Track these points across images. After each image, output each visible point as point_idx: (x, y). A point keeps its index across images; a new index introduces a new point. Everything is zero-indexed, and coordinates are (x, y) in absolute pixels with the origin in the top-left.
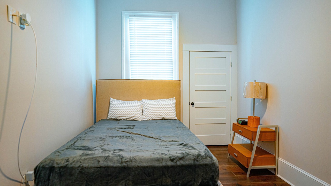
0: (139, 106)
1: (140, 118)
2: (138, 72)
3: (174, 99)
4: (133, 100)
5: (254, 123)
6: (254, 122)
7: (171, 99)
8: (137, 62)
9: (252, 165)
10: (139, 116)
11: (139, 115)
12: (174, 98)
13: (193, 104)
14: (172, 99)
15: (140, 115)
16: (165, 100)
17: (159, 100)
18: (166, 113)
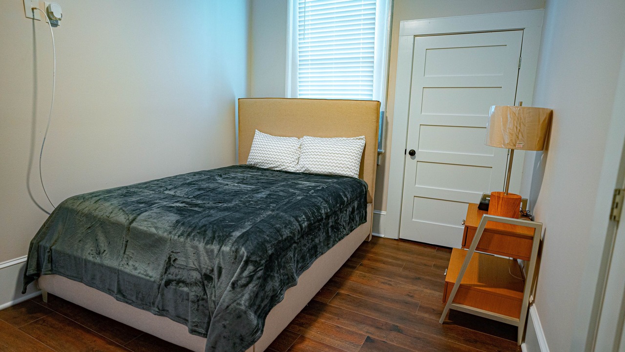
0: (294, 147)
1: (290, 168)
2: (311, 86)
3: (362, 139)
4: (289, 137)
5: (499, 209)
6: (500, 206)
7: (357, 139)
8: (310, 67)
9: (454, 302)
10: (289, 165)
11: (290, 162)
12: (363, 137)
13: (412, 153)
14: (359, 139)
15: (292, 163)
16: (344, 140)
17: (334, 139)
18: (337, 164)
